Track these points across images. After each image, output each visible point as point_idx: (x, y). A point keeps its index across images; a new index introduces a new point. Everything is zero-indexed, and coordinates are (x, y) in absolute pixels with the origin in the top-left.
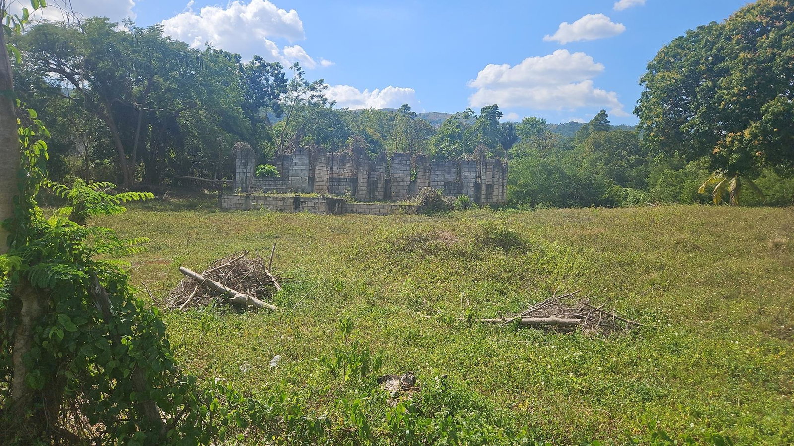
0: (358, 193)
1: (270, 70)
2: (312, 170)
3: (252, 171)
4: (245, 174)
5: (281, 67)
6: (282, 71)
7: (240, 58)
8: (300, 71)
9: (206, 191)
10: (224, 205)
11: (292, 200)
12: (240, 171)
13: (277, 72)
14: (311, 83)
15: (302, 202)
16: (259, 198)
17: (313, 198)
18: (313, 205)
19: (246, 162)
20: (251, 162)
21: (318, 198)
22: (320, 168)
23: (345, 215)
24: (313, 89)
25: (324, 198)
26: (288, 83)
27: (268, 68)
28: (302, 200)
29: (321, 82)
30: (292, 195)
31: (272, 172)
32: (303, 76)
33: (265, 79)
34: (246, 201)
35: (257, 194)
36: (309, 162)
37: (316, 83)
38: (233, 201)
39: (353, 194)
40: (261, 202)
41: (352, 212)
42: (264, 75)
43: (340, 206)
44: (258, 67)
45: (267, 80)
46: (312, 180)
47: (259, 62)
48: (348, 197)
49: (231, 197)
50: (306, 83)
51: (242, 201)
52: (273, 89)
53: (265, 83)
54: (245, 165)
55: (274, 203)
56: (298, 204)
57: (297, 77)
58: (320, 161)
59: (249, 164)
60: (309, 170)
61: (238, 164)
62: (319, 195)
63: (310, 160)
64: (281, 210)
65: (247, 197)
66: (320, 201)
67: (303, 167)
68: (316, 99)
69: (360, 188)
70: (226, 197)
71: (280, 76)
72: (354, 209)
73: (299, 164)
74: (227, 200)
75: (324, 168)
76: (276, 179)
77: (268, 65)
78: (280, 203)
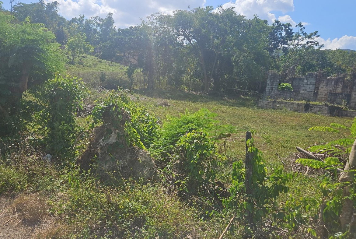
0: (350, 103)
1: (284, 28)
2: (317, 88)
3: (276, 87)
4: (271, 88)
5: (291, 26)
6: (291, 28)
7: (267, 22)
8: (302, 27)
9: (242, 96)
10: (259, 105)
11: (304, 105)
12: (269, 86)
13: (287, 29)
14: (308, 34)
15: (311, 107)
16: (282, 103)
17: (319, 105)
18: (318, 109)
19: (274, 81)
20: (277, 81)
21: (323, 105)
22: (322, 86)
23: (343, 118)
24: (309, 37)
25: (327, 105)
26: (294, 35)
27: (283, 27)
28: (311, 106)
29: (315, 33)
30: (304, 102)
31: (289, 88)
32: (303, 30)
33: (279, 34)
34: (273, 104)
35: (280, 100)
36: (316, 82)
37: (311, 34)
38: (265, 103)
39: (347, 104)
40: (282, 105)
41: (347, 116)
42: (279, 31)
43: (338, 111)
44: (277, 27)
45: (281, 34)
46: (316, 93)
47: (277, 24)
48: (343, 106)
49: (264, 101)
50: (305, 34)
51: (271, 104)
52: (284, 39)
53: (280, 36)
54: (272, 84)
55: (291, 106)
56: (307, 108)
57: (300, 31)
58: (323, 82)
59: (275, 82)
60: (315, 87)
61: (268, 82)
62: (323, 103)
63: (316, 81)
64: (296, 111)
65: (274, 102)
66: (324, 107)
67: (311, 86)
68: (310, 44)
69: (352, 100)
70: (261, 101)
71: (289, 31)
72: (349, 114)
73: (309, 83)
74: (261, 102)
75: (325, 87)
76: (291, 92)
77: (283, 25)
78: (296, 106)
